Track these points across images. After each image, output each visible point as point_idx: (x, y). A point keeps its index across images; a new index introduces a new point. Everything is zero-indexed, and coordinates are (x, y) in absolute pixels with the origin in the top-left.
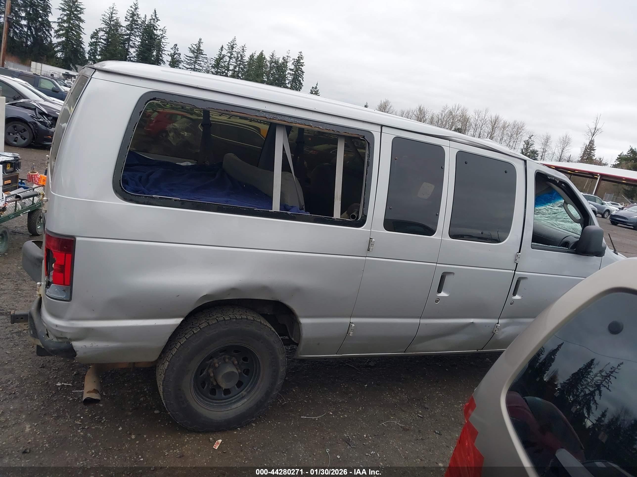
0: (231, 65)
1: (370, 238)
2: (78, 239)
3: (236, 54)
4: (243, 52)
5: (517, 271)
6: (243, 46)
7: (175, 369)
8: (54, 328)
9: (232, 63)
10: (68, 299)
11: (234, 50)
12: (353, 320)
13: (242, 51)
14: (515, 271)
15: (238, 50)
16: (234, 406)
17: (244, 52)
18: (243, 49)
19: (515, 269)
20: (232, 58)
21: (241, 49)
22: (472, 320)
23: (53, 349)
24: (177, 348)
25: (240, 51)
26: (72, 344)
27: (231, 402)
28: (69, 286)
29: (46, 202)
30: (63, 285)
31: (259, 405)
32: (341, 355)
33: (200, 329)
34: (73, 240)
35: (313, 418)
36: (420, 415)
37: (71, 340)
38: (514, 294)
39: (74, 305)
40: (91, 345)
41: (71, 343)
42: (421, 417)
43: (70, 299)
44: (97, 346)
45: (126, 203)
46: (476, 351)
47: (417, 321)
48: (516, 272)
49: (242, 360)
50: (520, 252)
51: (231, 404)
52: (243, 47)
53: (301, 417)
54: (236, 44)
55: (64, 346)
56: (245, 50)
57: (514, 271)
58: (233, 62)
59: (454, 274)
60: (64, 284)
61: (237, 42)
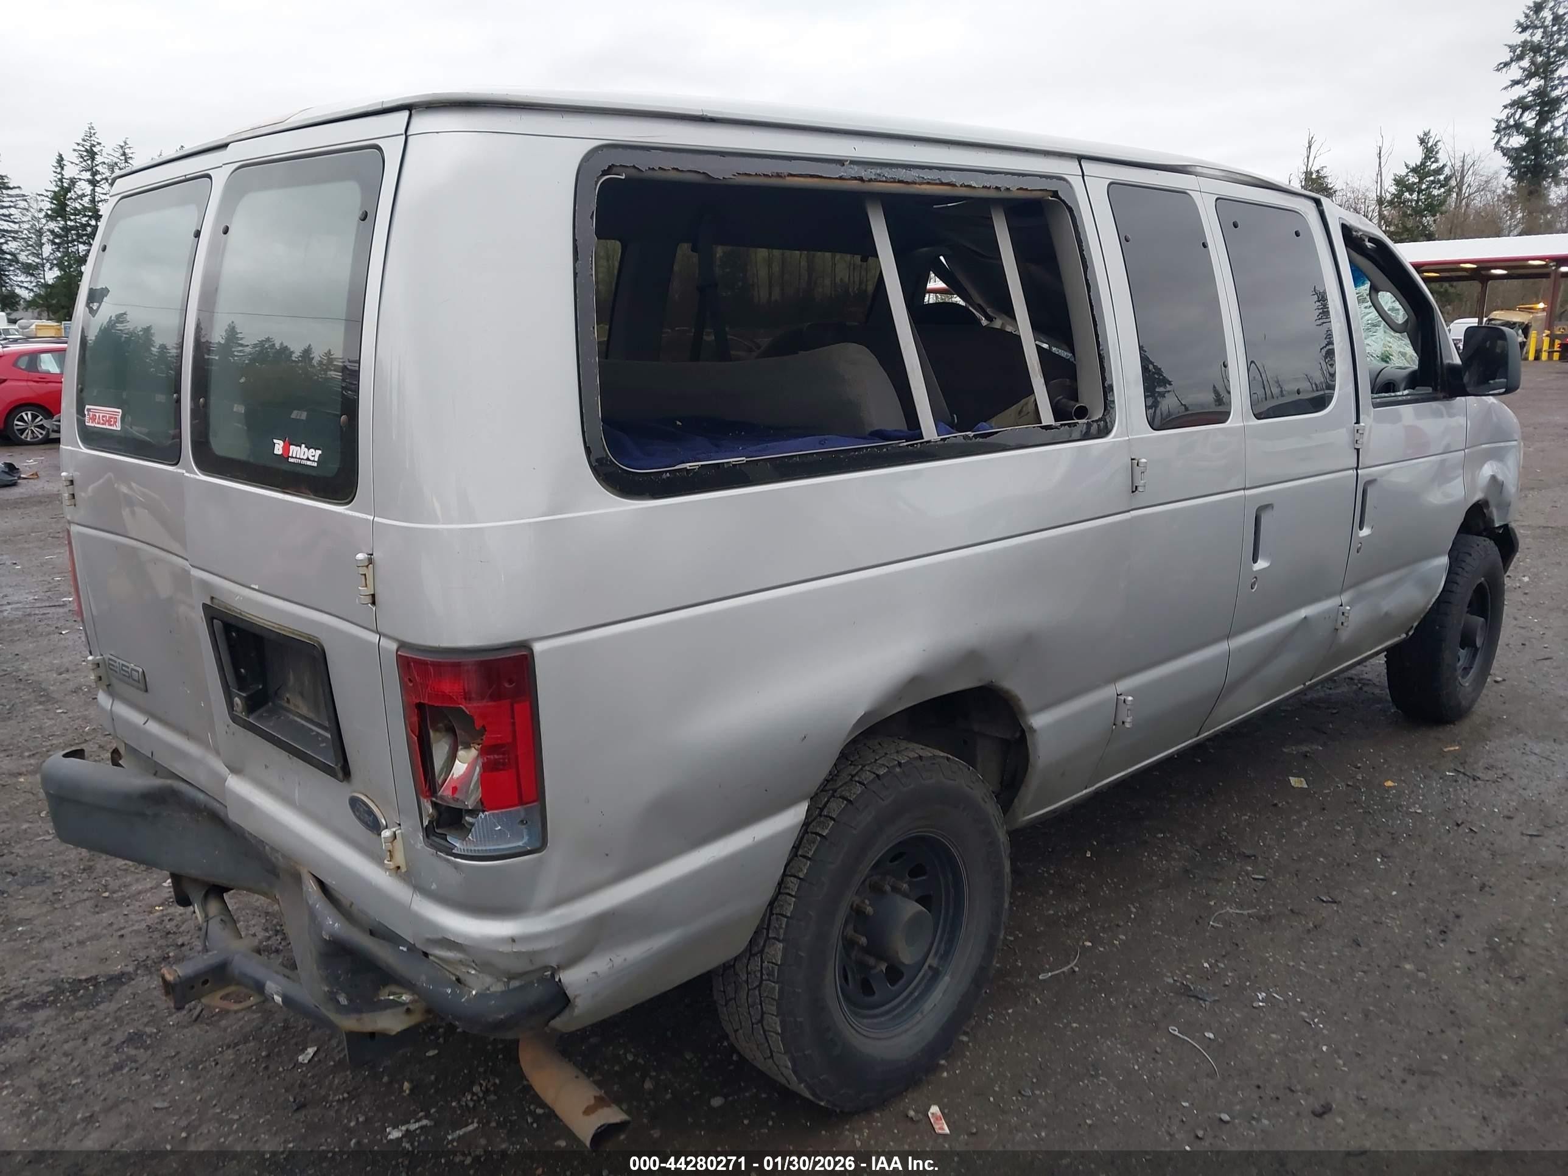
0: (100, 203)
1: (1132, 459)
2: (538, 647)
3: (106, 170)
4: (126, 162)
5: (1361, 469)
6: (123, 144)
7: (802, 954)
8: (506, 948)
9: (101, 196)
10: (538, 845)
11: (99, 159)
12: (1123, 685)
13: (123, 158)
14: (1357, 469)
15: (110, 157)
16: (928, 1006)
17: (130, 161)
18: (124, 154)
19: (1356, 466)
20: (98, 182)
21: (118, 155)
22: (1303, 613)
23: (502, 1016)
24: (794, 893)
25: (116, 160)
26: (560, 980)
27: (913, 997)
28: (535, 804)
29: (367, 566)
30: (516, 805)
31: (980, 978)
32: (1093, 788)
33: (833, 819)
34: (525, 657)
35: (1065, 969)
36: (1257, 877)
37: (560, 968)
38: (1361, 528)
39: (555, 856)
40: (609, 966)
41: (557, 980)
42: (1262, 879)
43: (541, 844)
44: (625, 960)
45: (639, 504)
46: (1302, 686)
47: (1222, 647)
48: (1359, 471)
49: (907, 876)
50: (1358, 422)
51: (916, 1001)
52: (122, 147)
53: (1040, 977)
54: (99, 144)
55: (537, 993)
56: (130, 155)
57: (1355, 471)
58: (105, 194)
59: (1273, 507)
60: (521, 802)
61: (100, 137)
